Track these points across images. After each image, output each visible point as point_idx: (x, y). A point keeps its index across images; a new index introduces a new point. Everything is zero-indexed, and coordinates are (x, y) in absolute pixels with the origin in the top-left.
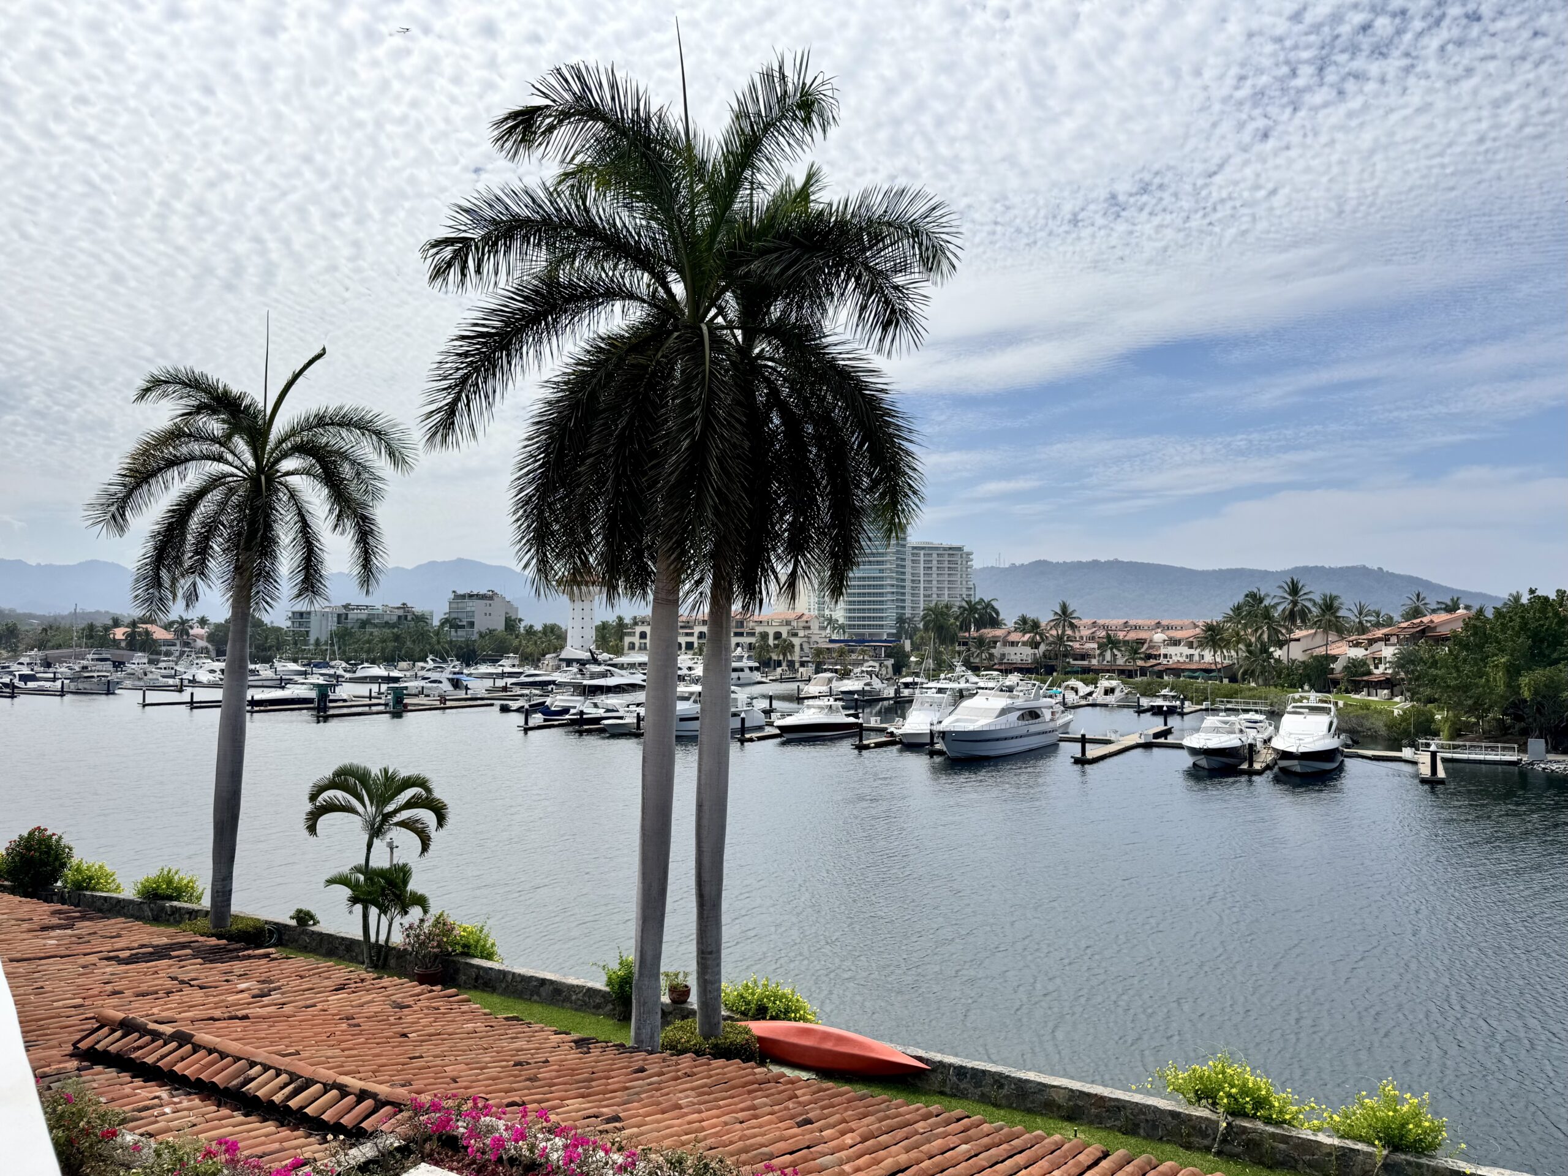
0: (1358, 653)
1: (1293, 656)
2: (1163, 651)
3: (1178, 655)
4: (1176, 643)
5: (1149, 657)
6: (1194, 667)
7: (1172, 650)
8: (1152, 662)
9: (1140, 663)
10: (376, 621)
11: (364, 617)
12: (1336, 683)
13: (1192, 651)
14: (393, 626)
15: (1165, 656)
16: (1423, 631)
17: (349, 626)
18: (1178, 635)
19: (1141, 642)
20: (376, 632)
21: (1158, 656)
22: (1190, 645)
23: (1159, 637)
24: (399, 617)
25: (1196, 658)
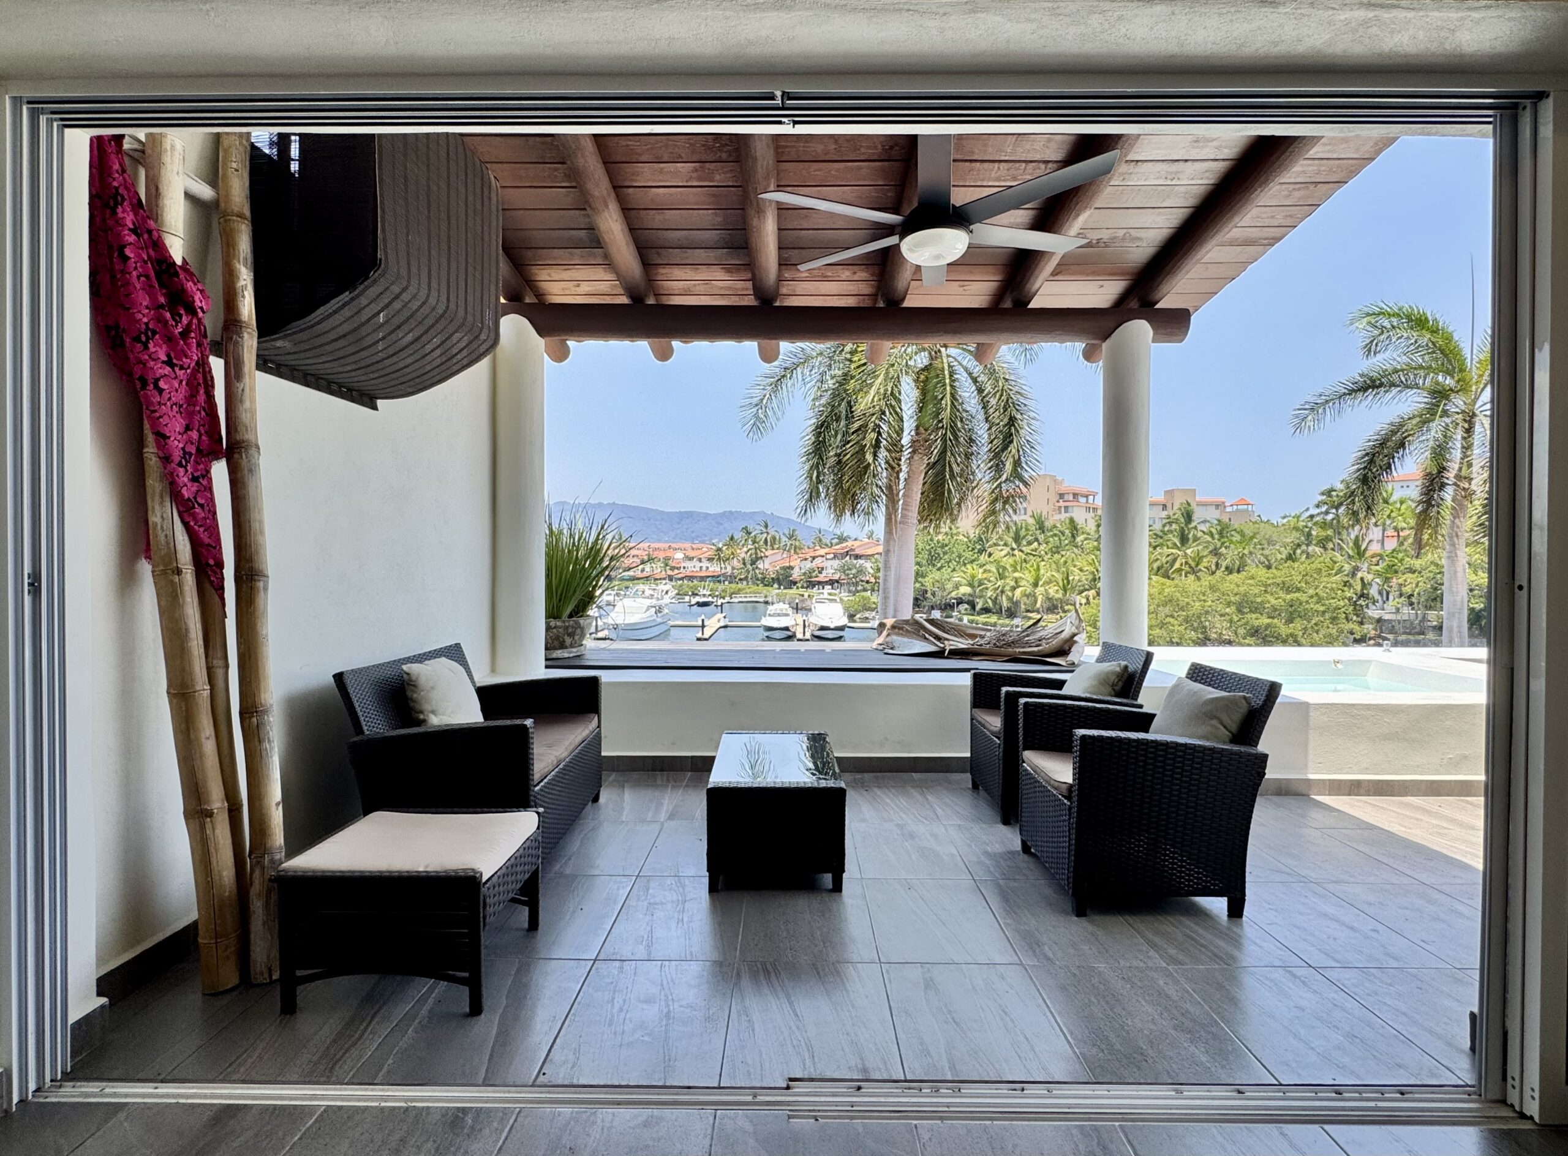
0: (808, 565)
1: (766, 567)
2: (683, 565)
3: (692, 567)
4: (691, 559)
5: (673, 568)
6: (703, 574)
7: (688, 564)
8: (676, 571)
9: (670, 573)
12: (795, 583)
13: (701, 564)
15: (684, 568)
16: (847, 552)
18: (691, 554)
19: (667, 559)
21: (679, 568)
22: (700, 560)
23: (679, 555)
25: (704, 569)
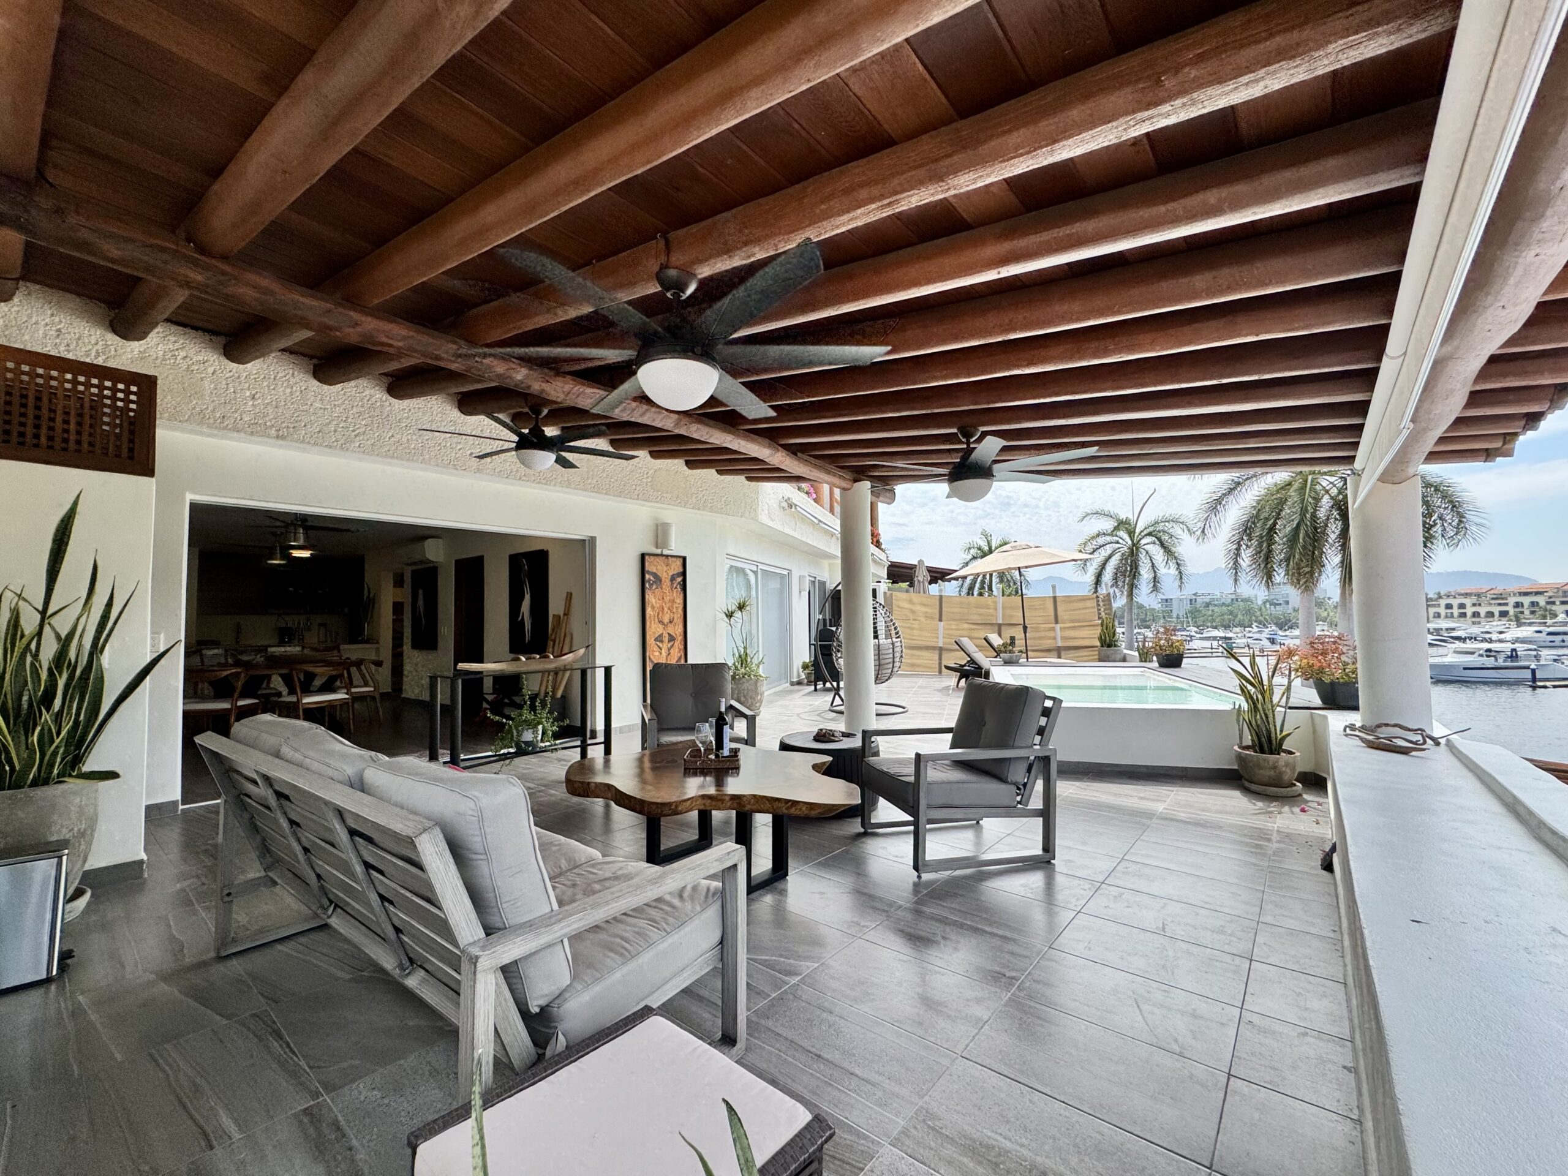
10: (1216, 603)
11: (1208, 601)
14: (1228, 606)
17: (1198, 606)
20: (1216, 609)
24: (1232, 600)
